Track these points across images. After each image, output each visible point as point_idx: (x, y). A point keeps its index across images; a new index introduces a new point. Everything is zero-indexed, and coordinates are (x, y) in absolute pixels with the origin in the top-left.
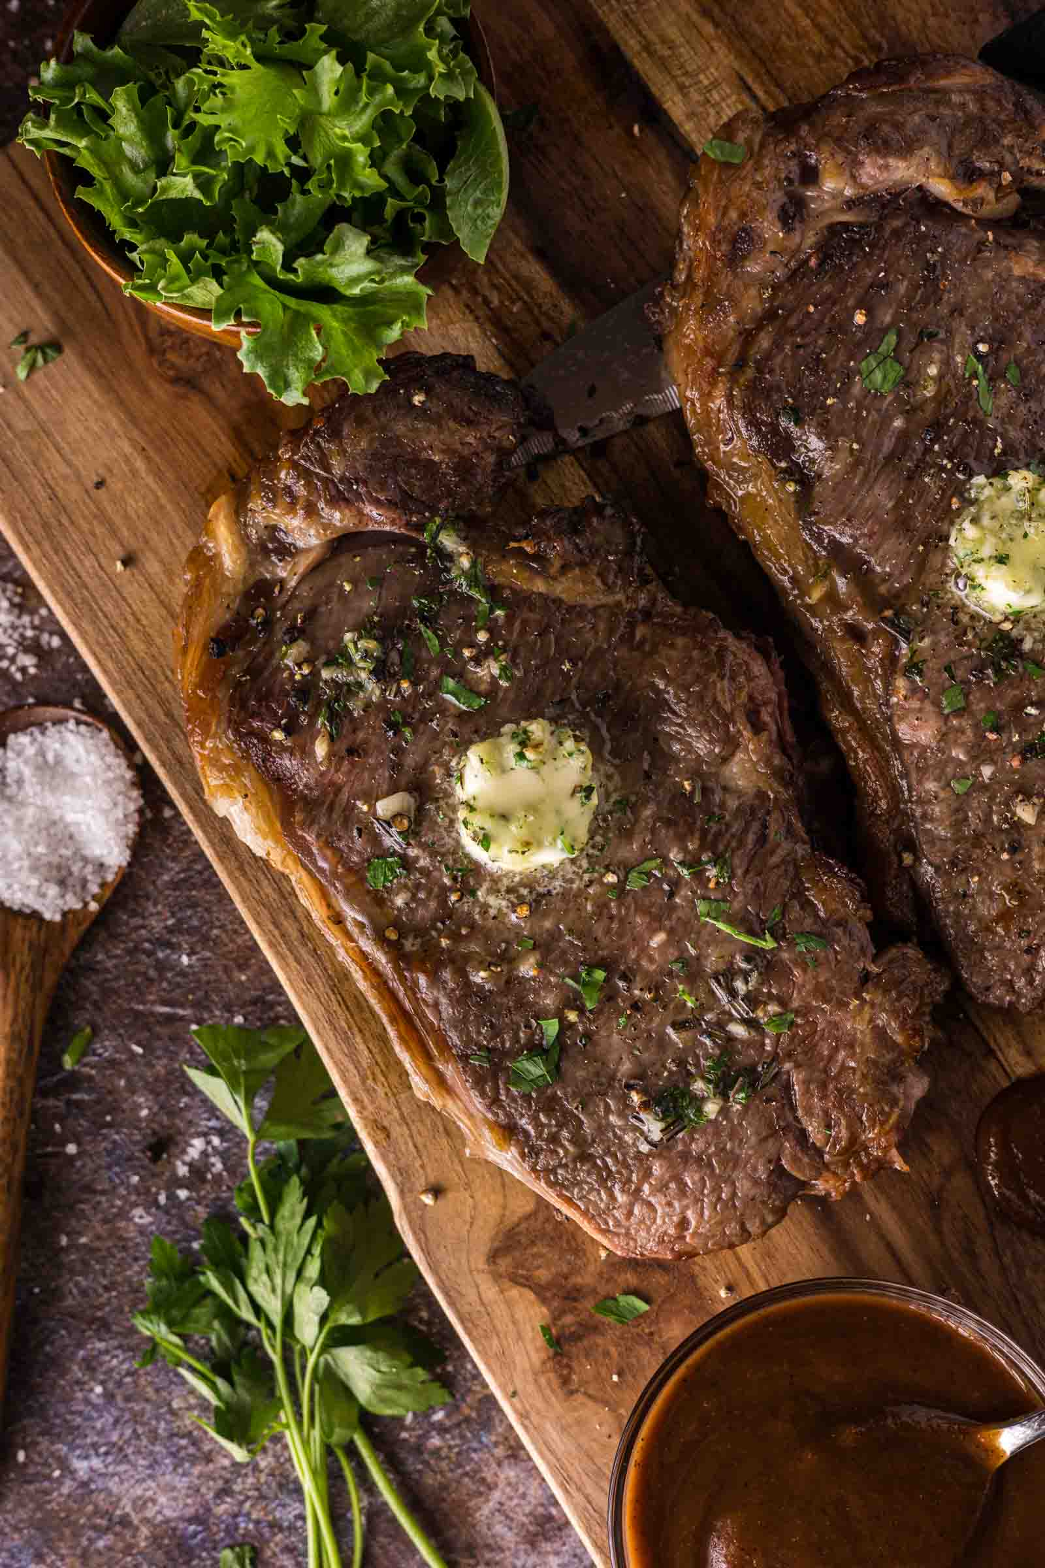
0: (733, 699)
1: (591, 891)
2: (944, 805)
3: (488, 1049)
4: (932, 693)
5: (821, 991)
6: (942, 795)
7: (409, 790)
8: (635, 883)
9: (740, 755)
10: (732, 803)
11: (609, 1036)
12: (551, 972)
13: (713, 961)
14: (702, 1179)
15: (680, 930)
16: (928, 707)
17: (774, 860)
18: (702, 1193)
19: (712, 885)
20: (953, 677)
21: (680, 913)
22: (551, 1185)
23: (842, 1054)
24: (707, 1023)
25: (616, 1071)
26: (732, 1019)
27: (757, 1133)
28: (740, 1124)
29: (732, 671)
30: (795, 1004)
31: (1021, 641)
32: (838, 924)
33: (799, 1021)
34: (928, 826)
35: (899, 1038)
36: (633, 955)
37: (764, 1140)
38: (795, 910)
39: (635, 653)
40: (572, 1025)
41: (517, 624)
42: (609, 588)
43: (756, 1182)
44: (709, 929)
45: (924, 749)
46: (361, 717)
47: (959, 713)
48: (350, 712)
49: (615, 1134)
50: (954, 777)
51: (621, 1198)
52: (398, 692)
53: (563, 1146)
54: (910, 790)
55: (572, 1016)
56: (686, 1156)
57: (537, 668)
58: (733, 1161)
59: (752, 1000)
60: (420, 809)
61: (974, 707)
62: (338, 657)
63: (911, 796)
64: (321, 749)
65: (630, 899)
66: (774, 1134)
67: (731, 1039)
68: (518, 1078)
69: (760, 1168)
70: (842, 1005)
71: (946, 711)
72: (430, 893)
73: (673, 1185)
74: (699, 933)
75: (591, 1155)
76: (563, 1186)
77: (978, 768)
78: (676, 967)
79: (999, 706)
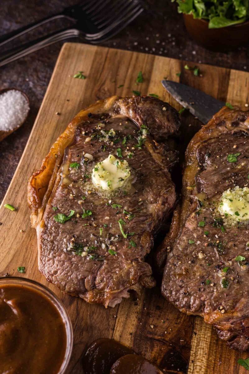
0: (164, 194)
1: (105, 200)
2: (184, 243)
3: (57, 209)
4: (198, 220)
5: (126, 254)
6: (185, 241)
7: (94, 157)
8: (113, 206)
9: (155, 205)
10: (145, 211)
11: (80, 226)
12: (83, 206)
13: (112, 231)
14: (68, 266)
15: (113, 220)
16: (196, 222)
17: (142, 226)
18: (65, 269)
19: (126, 218)
20: (205, 220)
21: (116, 218)
22: (42, 242)
23: (118, 269)
24: (100, 240)
25: (74, 232)
26: (105, 243)
27: (87, 268)
28: (86, 264)
29: (169, 190)
30: (118, 251)
31: (224, 223)
32: (142, 246)
33: (116, 255)
34: (178, 246)
35: (131, 277)
36: (100, 217)
37: (87, 271)
38: (136, 237)
39: (155, 174)
40: (76, 218)
41: (141, 152)
42: (162, 162)
43: (77, 278)
44: (118, 225)
45: (189, 230)
46: (99, 142)
47: (201, 227)
48: (99, 139)
49: (62, 243)
50: (191, 239)
51: (51, 256)
52: (110, 143)
53: (51, 236)
54: (179, 236)
55: (78, 216)
56: (70, 259)
57: (136, 160)
58: (77, 269)
59: (112, 243)
60: (92, 162)
61: (205, 228)
62: (107, 131)
63: (179, 238)
64: (87, 140)
65: (109, 208)
66: (89, 272)
67: (101, 246)
68: (57, 217)
69: (80, 275)
70: (127, 260)
71: (199, 225)
72: (78, 175)
73: (62, 262)
74: (115, 224)
75: (54, 243)
76: (43, 243)
77: (197, 241)
78: (105, 225)
79: (211, 232)
